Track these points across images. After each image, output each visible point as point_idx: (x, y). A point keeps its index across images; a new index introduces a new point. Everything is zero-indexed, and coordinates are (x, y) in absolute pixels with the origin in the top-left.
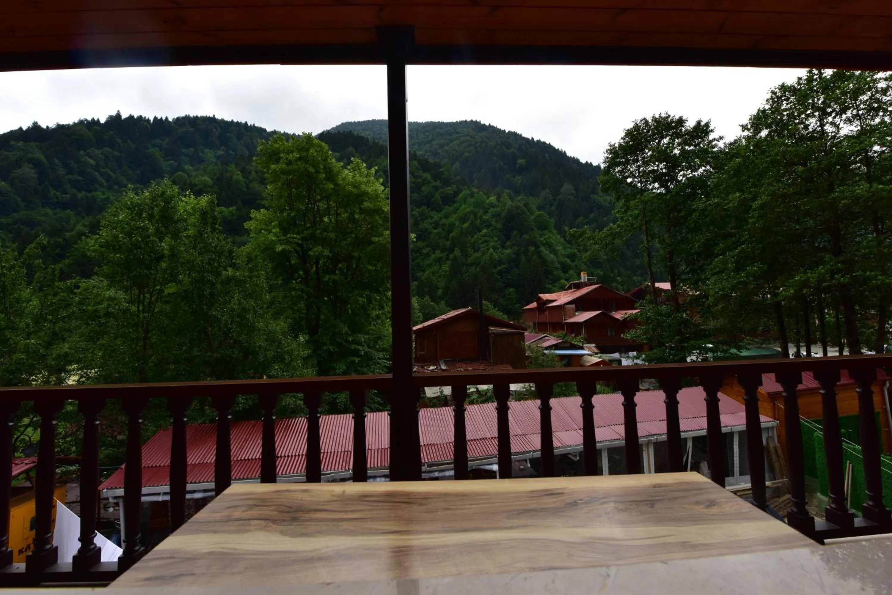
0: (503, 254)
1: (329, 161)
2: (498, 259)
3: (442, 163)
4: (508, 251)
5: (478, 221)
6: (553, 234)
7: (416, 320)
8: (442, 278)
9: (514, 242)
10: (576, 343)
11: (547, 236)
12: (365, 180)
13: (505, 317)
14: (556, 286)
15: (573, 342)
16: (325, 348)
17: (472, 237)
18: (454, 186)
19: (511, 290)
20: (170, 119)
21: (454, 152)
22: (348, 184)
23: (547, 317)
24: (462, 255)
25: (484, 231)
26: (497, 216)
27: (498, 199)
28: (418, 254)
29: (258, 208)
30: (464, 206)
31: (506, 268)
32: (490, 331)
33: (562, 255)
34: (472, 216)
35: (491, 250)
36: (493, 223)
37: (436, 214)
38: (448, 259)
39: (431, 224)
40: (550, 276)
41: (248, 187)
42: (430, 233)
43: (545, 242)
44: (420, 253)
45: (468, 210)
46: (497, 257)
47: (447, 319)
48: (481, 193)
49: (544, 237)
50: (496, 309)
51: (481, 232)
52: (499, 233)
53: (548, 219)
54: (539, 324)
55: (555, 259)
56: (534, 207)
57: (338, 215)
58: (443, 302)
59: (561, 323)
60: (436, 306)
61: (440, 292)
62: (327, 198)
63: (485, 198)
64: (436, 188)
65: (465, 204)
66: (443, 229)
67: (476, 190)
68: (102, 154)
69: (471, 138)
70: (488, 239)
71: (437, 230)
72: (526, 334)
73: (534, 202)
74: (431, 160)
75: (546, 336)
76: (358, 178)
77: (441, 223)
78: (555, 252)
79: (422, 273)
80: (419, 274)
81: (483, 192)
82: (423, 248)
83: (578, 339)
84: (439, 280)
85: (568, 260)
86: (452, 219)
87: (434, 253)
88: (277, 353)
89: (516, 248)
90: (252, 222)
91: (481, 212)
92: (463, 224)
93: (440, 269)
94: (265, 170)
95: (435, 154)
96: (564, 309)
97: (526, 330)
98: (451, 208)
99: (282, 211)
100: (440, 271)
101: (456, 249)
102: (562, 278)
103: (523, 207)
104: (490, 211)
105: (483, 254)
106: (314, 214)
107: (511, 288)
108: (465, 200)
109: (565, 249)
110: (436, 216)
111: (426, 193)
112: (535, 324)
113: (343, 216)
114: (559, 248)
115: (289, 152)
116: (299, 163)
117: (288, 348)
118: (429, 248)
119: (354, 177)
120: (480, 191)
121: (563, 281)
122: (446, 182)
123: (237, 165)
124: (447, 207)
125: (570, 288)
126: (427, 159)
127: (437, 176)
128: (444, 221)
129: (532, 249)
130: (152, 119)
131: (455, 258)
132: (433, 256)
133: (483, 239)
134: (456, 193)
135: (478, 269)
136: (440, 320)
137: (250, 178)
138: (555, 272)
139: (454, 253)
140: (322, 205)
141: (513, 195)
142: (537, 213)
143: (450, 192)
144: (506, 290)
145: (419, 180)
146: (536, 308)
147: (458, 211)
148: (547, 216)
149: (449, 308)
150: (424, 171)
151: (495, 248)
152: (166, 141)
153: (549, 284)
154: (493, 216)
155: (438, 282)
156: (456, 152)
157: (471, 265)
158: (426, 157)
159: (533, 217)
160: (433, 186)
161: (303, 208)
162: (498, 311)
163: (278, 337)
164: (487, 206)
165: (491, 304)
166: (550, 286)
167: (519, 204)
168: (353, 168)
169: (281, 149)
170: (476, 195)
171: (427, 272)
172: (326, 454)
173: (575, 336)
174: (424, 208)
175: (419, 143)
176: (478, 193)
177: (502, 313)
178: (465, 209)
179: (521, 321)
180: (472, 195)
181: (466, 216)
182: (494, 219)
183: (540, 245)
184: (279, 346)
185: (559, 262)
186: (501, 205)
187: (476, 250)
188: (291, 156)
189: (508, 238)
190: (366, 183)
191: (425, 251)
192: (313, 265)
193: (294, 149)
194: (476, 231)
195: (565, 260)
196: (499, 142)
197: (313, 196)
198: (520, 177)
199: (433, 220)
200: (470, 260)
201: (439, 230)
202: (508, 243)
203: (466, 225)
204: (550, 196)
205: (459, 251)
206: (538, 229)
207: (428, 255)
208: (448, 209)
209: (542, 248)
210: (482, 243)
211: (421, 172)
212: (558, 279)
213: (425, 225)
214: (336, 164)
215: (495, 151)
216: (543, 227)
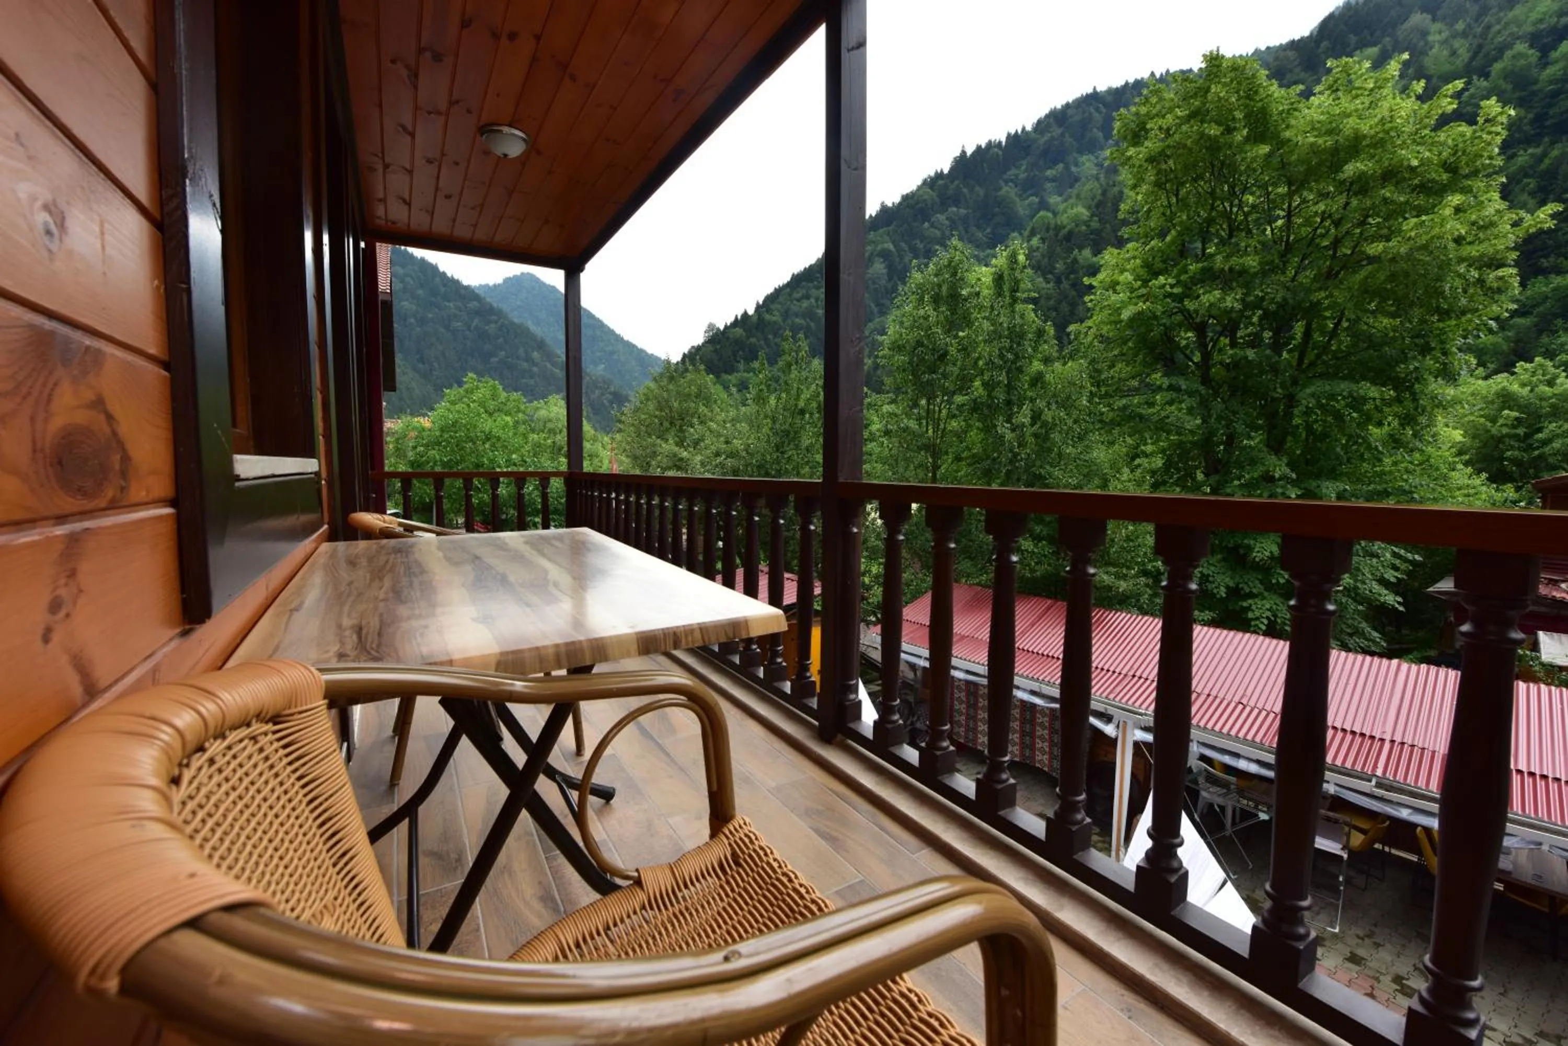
12: (1362, 103)
20: (1029, 128)
68: (947, 219)
76: (1344, 107)
116: (1186, 127)
119: (1332, 108)
130: (1004, 140)
152: (1023, 167)
168: (1330, 88)
172: (1211, 698)
190: (1367, 109)
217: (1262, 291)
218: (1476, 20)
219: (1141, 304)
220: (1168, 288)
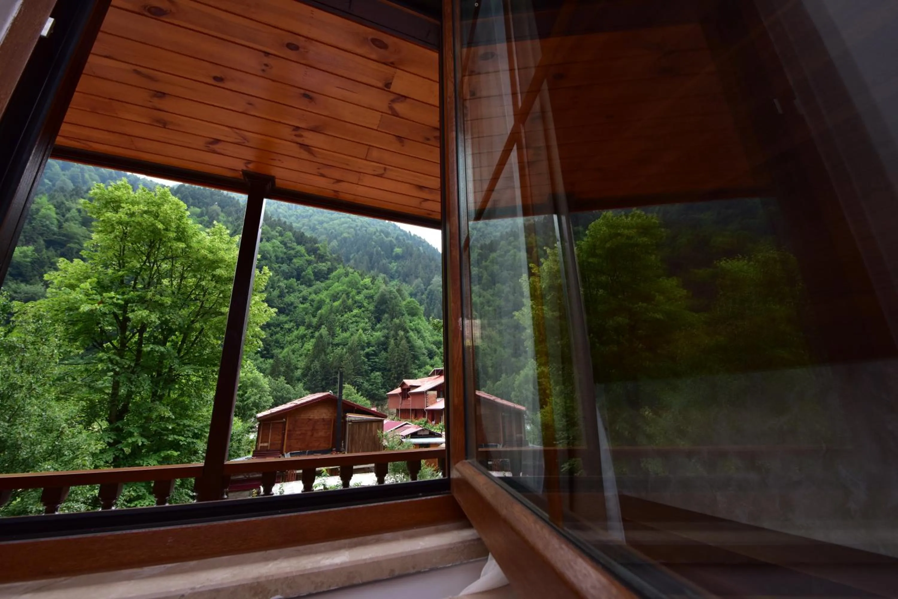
0: (372, 336)
1: (184, 220)
2: (367, 341)
3: (319, 239)
4: (378, 334)
5: (350, 300)
6: (422, 320)
7: (265, 404)
8: (304, 356)
9: (384, 325)
10: (435, 431)
11: (416, 322)
12: (225, 246)
13: (368, 402)
14: (421, 372)
15: (433, 430)
16: (130, 440)
17: (342, 316)
18: (329, 263)
19: (378, 373)
21: (333, 231)
22: (204, 248)
23: (409, 404)
24: (330, 334)
25: (355, 311)
26: (370, 297)
27: (373, 282)
28: (279, 329)
29: (70, 256)
30: (337, 283)
31: (373, 351)
32: (347, 419)
33: (429, 341)
34: (344, 296)
35: (361, 331)
36: (365, 304)
37: (306, 288)
38: (312, 337)
39: (299, 298)
40: (416, 361)
41: (60, 227)
42: (295, 307)
43: (414, 327)
44: (282, 328)
45: (340, 288)
46: (366, 339)
47: (302, 404)
48: (356, 273)
49: (413, 322)
50: (360, 394)
51: (352, 311)
52: (370, 315)
53: (418, 306)
54: (402, 410)
55: (423, 345)
56: (406, 294)
57: (182, 277)
58: (301, 385)
59: (423, 409)
60: (291, 388)
61: (299, 373)
62: (173, 258)
63: (360, 279)
64: (309, 263)
65: (338, 282)
66: (312, 305)
67: (351, 270)
69: (352, 220)
70: (358, 319)
71: (305, 305)
72: (385, 422)
73: (407, 289)
74: (308, 234)
75: (406, 424)
76: (217, 244)
77: (309, 298)
78: (423, 338)
79: (279, 351)
80: (276, 351)
81: (358, 272)
82: (286, 323)
83: (438, 426)
84: (300, 359)
85: (434, 347)
86: (323, 295)
87: (297, 329)
88: (53, 447)
89: (386, 331)
90: (56, 273)
91: (354, 292)
92: (334, 302)
93: (302, 347)
94: (95, 216)
95: (314, 229)
96: (427, 395)
97: (385, 417)
98: (323, 285)
99: (106, 266)
100: (302, 349)
101: (323, 326)
102: (427, 364)
103: (396, 293)
104: (364, 292)
105: (352, 335)
106: (151, 273)
107: (377, 371)
108: (339, 278)
109: (432, 335)
110: (305, 291)
111: (297, 265)
112: (398, 410)
113: (190, 280)
114: (427, 334)
115: (133, 203)
116: (145, 215)
117: (72, 440)
118: (292, 324)
119: (213, 241)
120: (355, 271)
121: (428, 367)
122: (321, 258)
123: (51, 198)
124: (318, 282)
125: (433, 374)
126: (303, 233)
127: (313, 251)
128: (313, 296)
129: (401, 333)
131: (321, 336)
132: (296, 333)
133: (354, 319)
134: (330, 270)
135: (345, 350)
136: (293, 405)
137: (68, 215)
138: (422, 358)
139: (320, 332)
140: (165, 266)
141: (387, 279)
142: (409, 299)
143: (324, 268)
144: (372, 374)
145: (292, 252)
146: (400, 393)
147: (330, 288)
148: (419, 304)
149: (307, 392)
150: (299, 243)
151: (364, 330)
153: (415, 369)
154: (366, 297)
155: (298, 361)
156: (335, 231)
157: (338, 345)
158: (302, 230)
159: (404, 303)
160: (307, 261)
161: (138, 266)
162: (361, 395)
163: (60, 426)
164: (360, 287)
165: (354, 388)
166: (416, 371)
167: (392, 289)
168: (213, 233)
169: (124, 198)
170: (350, 275)
171: (286, 350)
173: (436, 424)
174: (293, 281)
175: (297, 215)
176: (353, 273)
177: (365, 399)
178: (337, 287)
179: (386, 407)
180: (347, 275)
181: (338, 294)
182: (367, 301)
183: (410, 330)
184: (58, 437)
185: (426, 348)
186: (374, 288)
187: (345, 330)
188: (135, 208)
189: (379, 320)
190: (226, 250)
191: (286, 326)
192: (136, 333)
193: (142, 201)
194: (347, 310)
195: (432, 347)
196: (379, 229)
197: (154, 254)
198: (396, 264)
199: (301, 294)
200: (337, 340)
201: (307, 305)
202: (378, 326)
203: (336, 304)
204: (422, 285)
205: (326, 329)
206: (409, 314)
207: (290, 331)
208: (318, 285)
209: (411, 333)
210: (352, 323)
211: (295, 244)
212: (425, 364)
213: (290, 298)
214: (193, 226)
215: (374, 237)
216: (413, 313)
217: (169, 316)
218: (236, 220)
219: (96, 305)
220: (115, 300)
